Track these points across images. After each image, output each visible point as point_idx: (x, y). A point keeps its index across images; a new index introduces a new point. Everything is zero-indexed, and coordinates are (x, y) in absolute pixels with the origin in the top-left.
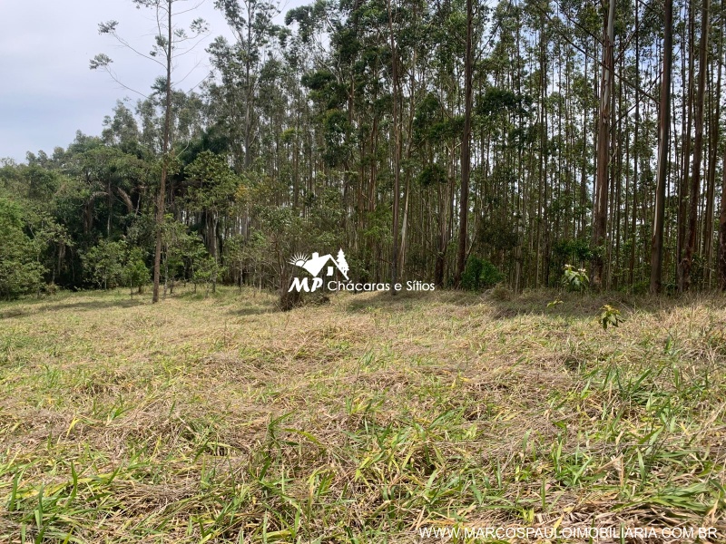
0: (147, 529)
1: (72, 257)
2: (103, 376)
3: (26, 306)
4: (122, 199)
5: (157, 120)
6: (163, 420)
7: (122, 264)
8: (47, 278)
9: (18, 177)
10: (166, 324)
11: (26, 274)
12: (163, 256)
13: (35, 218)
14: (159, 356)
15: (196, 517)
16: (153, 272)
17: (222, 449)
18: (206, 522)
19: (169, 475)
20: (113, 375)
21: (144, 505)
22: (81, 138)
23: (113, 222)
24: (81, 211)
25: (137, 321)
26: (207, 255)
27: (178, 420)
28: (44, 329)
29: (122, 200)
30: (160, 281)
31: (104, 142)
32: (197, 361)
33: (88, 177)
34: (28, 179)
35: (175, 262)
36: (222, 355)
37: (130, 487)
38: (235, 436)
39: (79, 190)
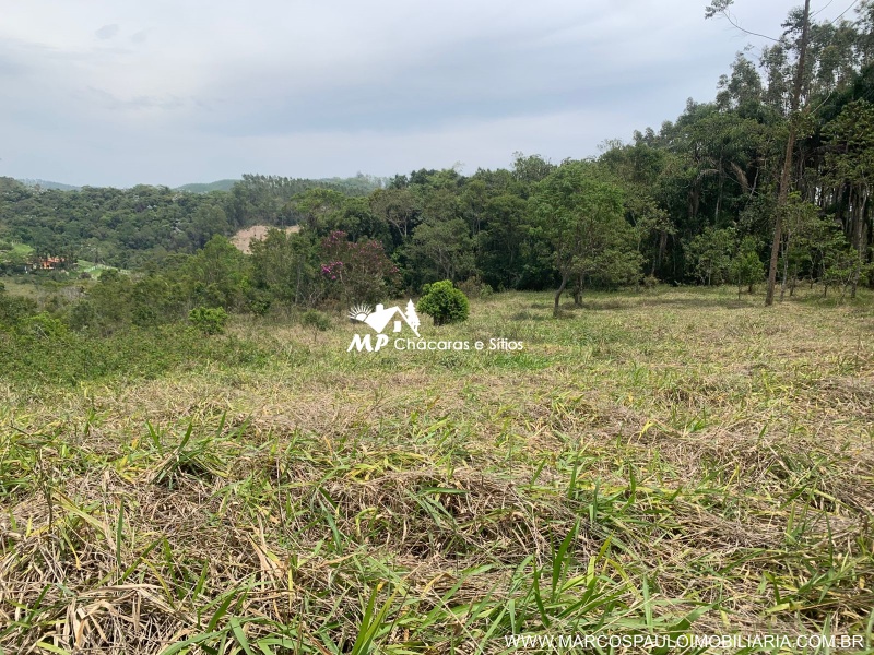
0: (707, 567)
1: (673, 246)
2: (690, 382)
3: (625, 299)
4: (734, 176)
5: (788, 69)
6: (749, 445)
7: (731, 256)
8: (646, 269)
9: (622, 159)
10: (780, 333)
11: (625, 264)
12: (782, 247)
13: (638, 203)
14: (763, 370)
15: (773, 576)
16: (767, 267)
17: (828, 502)
18: (786, 587)
19: (746, 513)
20: (701, 383)
21: (709, 539)
22: (692, 107)
23: (723, 204)
24: (686, 193)
25: (742, 325)
26: (847, 246)
27: (768, 449)
28: (639, 324)
29: (735, 178)
30: (777, 279)
31: (719, 108)
32: (811, 383)
33: (696, 153)
34: (633, 161)
35: (799, 255)
36: (849, 381)
37: (694, 513)
38: (850, 490)
39: (685, 169)
